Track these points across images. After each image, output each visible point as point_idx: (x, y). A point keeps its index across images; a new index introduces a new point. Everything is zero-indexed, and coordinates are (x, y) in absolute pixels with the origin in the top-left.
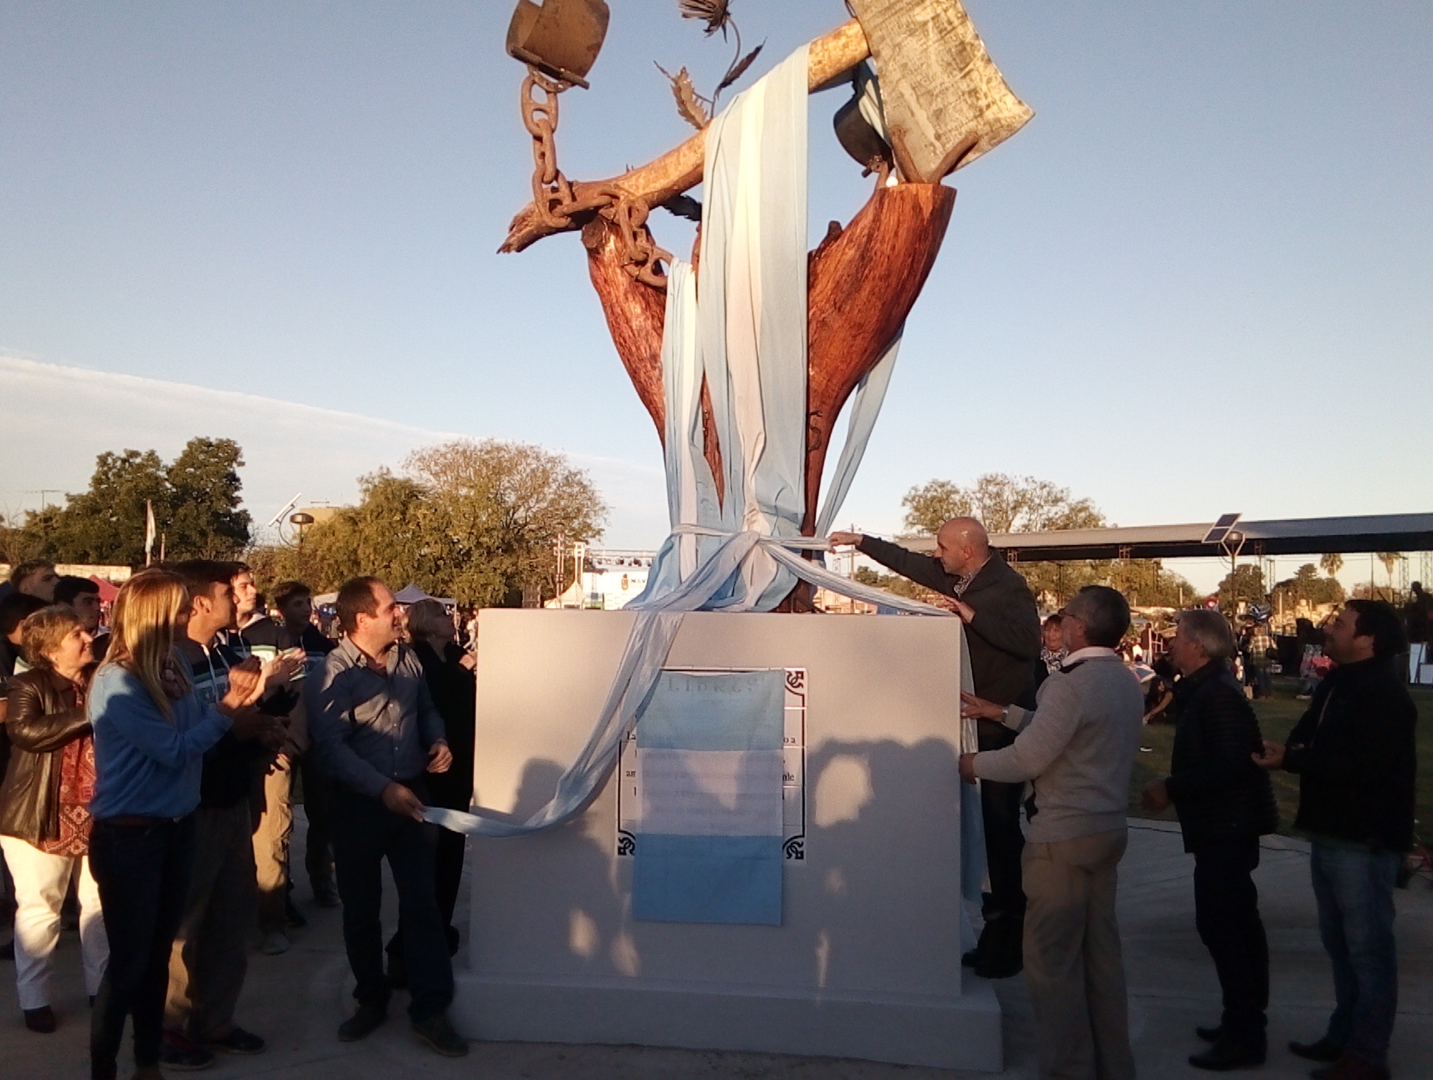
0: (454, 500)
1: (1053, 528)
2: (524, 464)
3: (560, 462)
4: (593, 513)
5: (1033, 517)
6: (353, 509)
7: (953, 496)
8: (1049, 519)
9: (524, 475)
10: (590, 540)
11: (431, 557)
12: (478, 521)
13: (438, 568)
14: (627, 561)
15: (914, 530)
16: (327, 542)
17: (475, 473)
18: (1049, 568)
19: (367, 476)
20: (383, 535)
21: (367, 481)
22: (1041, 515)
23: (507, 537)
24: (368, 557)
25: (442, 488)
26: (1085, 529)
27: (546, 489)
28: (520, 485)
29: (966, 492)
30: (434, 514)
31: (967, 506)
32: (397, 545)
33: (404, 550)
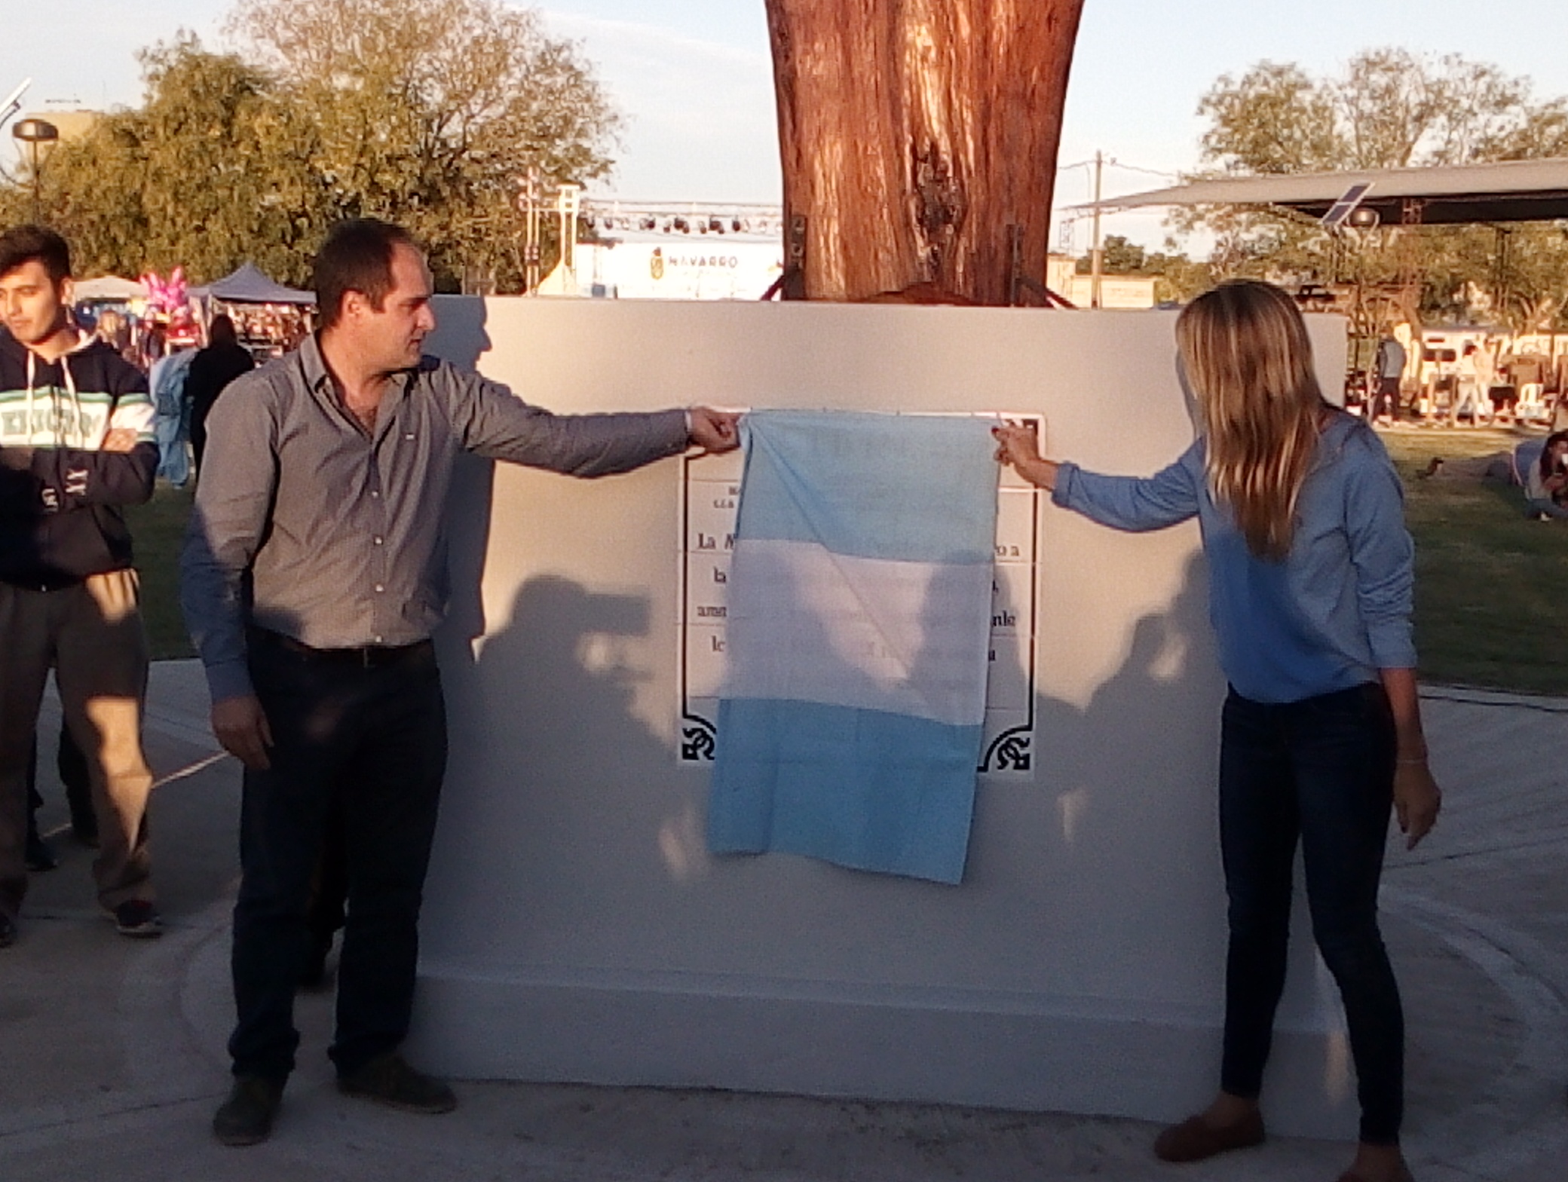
0: (325, 99)
1: (1494, 157)
2: (459, 27)
3: (528, 23)
4: (593, 126)
5: (1455, 136)
6: (130, 115)
7: (1299, 94)
8: (1488, 140)
9: (459, 50)
10: (588, 181)
11: (284, 212)
12: (370, 141)
13: (297, 233)
14: (660, 223)
15: (1220, 163)
16: (83, 178)
17: (364, 47)
18: (1482, 238)
19: (153, 48)
20: (190, 166)
21: (154, 59)
22: (1471, 131)
23: (428, 175)
24: (163, 209)
25: (298, 75)
26: (1554, 159)
27: (502, 78)
28: (451, 71)
29: (1326, 87)
30: (287, 125)
31: (1327, 114)
32: (218, 186)
33: (231, 196)
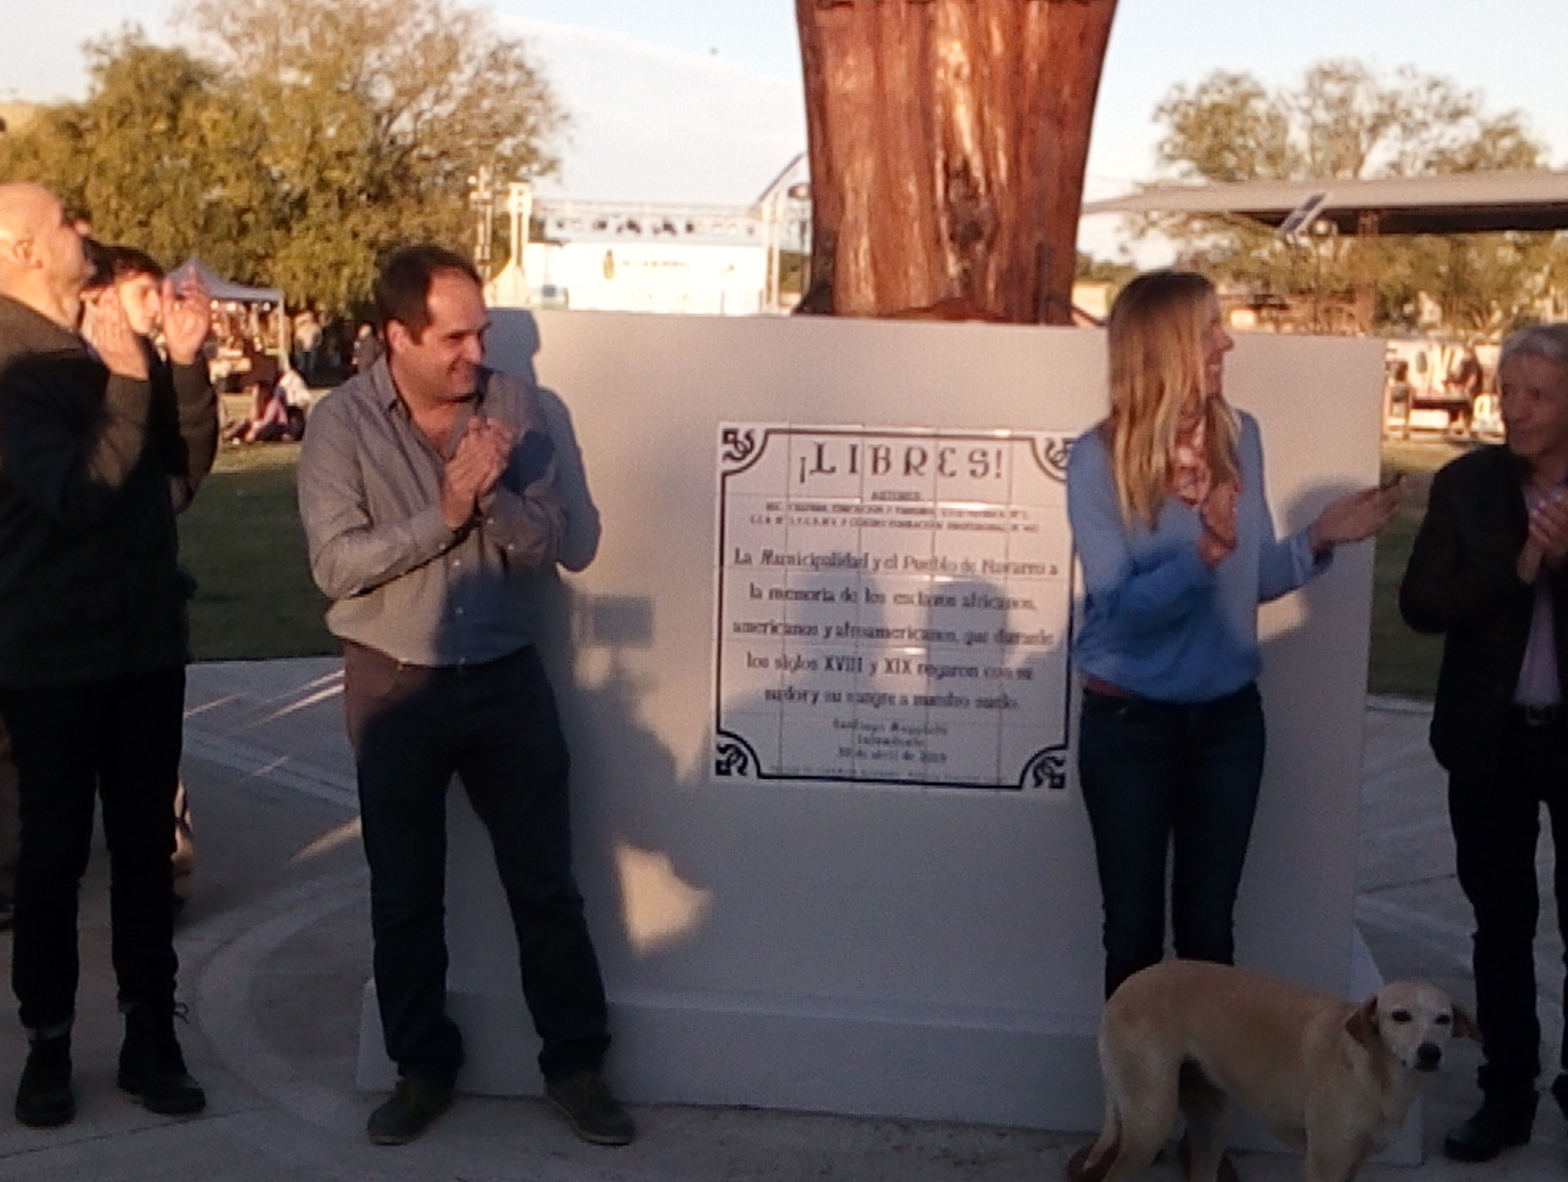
0: (273, 94)
1: (1446, 168)
2: (409, 23)
3: (480, 21)
4: (544, 125)
5: (1409, 147)
6: (73, 107)
7: (1253, 103)
8: (1441, 152)
9: (410, 46)
10: (537, 180)
11: (230, 207)
12: (320, 136)
13: (244, 229)
14: (613, 224)
15: (1174, 171)
17: (311, 39)
18: (1434, 249)
19: (97, 40)
20: (135, 159)
21: (99, 51)
23: (377, 170)
25: (246, 68)
26: (1507, 172)
27: (453, 75)
28: (401, 67)
29: (1280, 95)
30: (234, 119)
31: (1281, 123)
32: (163, 180)
33: (176, 190)
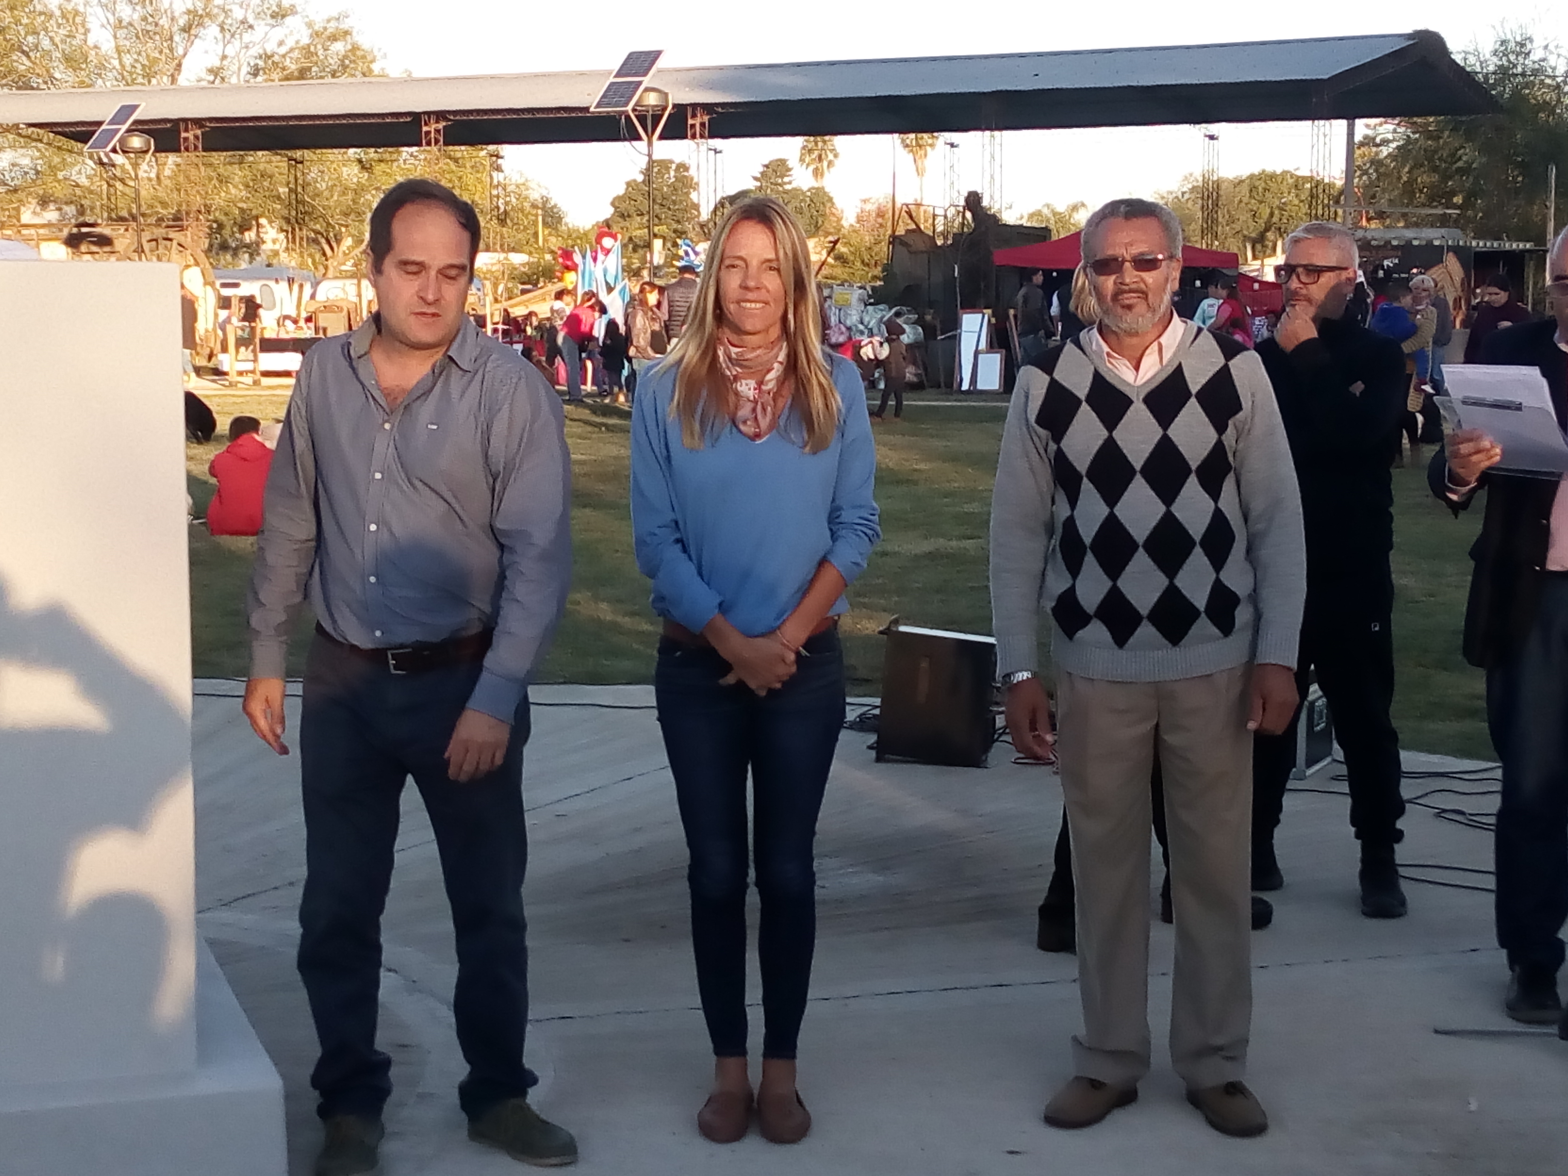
5: (230, 51)
26: (342, 79)
